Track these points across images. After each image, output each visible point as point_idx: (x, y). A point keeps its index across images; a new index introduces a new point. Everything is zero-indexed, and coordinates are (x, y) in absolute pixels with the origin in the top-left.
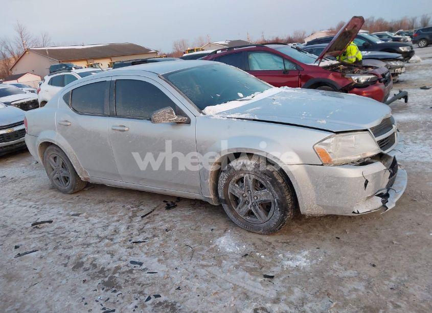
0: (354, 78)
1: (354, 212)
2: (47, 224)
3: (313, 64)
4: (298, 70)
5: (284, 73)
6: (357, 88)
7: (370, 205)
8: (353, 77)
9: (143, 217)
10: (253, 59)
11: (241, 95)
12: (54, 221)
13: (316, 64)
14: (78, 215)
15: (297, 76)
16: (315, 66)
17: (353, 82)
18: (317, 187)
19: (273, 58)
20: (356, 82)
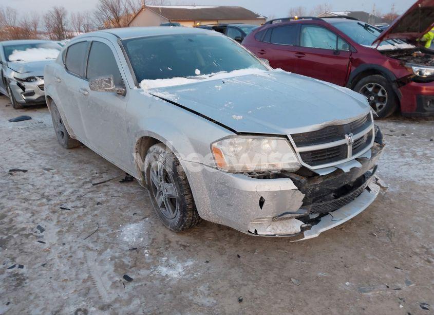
0: (416, 69)
1: (249, 231)
2: (21, 172)
3: (370, 47)
4: (350, 51)
5: (334, 53)
6: (415, 81)
7: (280, 228)
8: (414, 68)
9: (94, 185)
10: (307, 33)
11: (198, 72)
12: (29, 171)
13: (374, 47)
14: (48, 170)
15: (347, 58)
16: (371, 49)
17: (412, 74)
18: (210, 193)
19: (327, 35)
20: (418, 74)
